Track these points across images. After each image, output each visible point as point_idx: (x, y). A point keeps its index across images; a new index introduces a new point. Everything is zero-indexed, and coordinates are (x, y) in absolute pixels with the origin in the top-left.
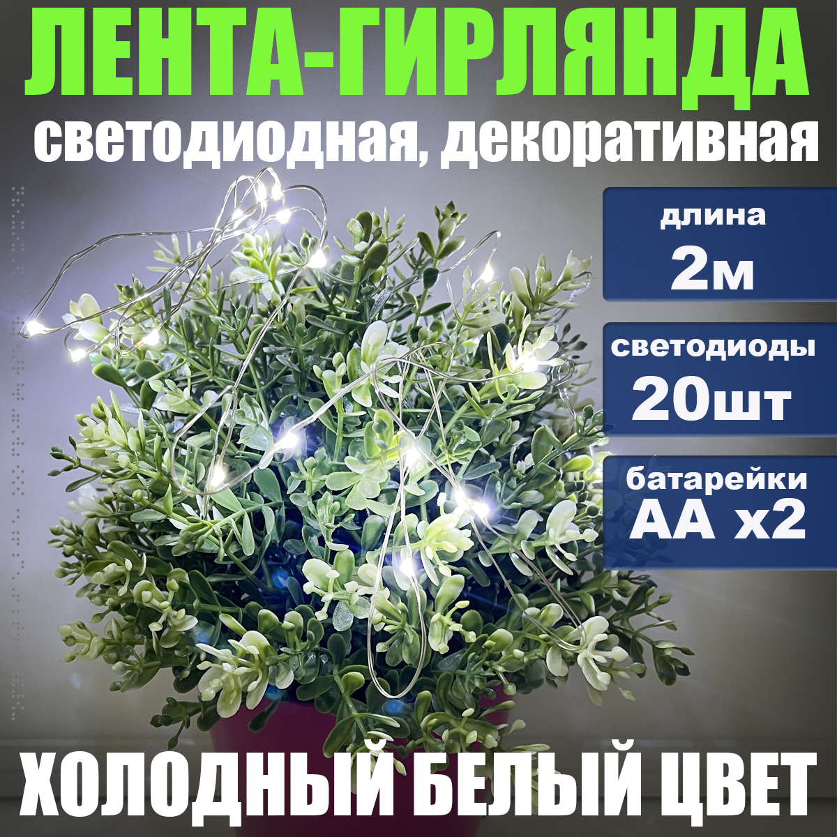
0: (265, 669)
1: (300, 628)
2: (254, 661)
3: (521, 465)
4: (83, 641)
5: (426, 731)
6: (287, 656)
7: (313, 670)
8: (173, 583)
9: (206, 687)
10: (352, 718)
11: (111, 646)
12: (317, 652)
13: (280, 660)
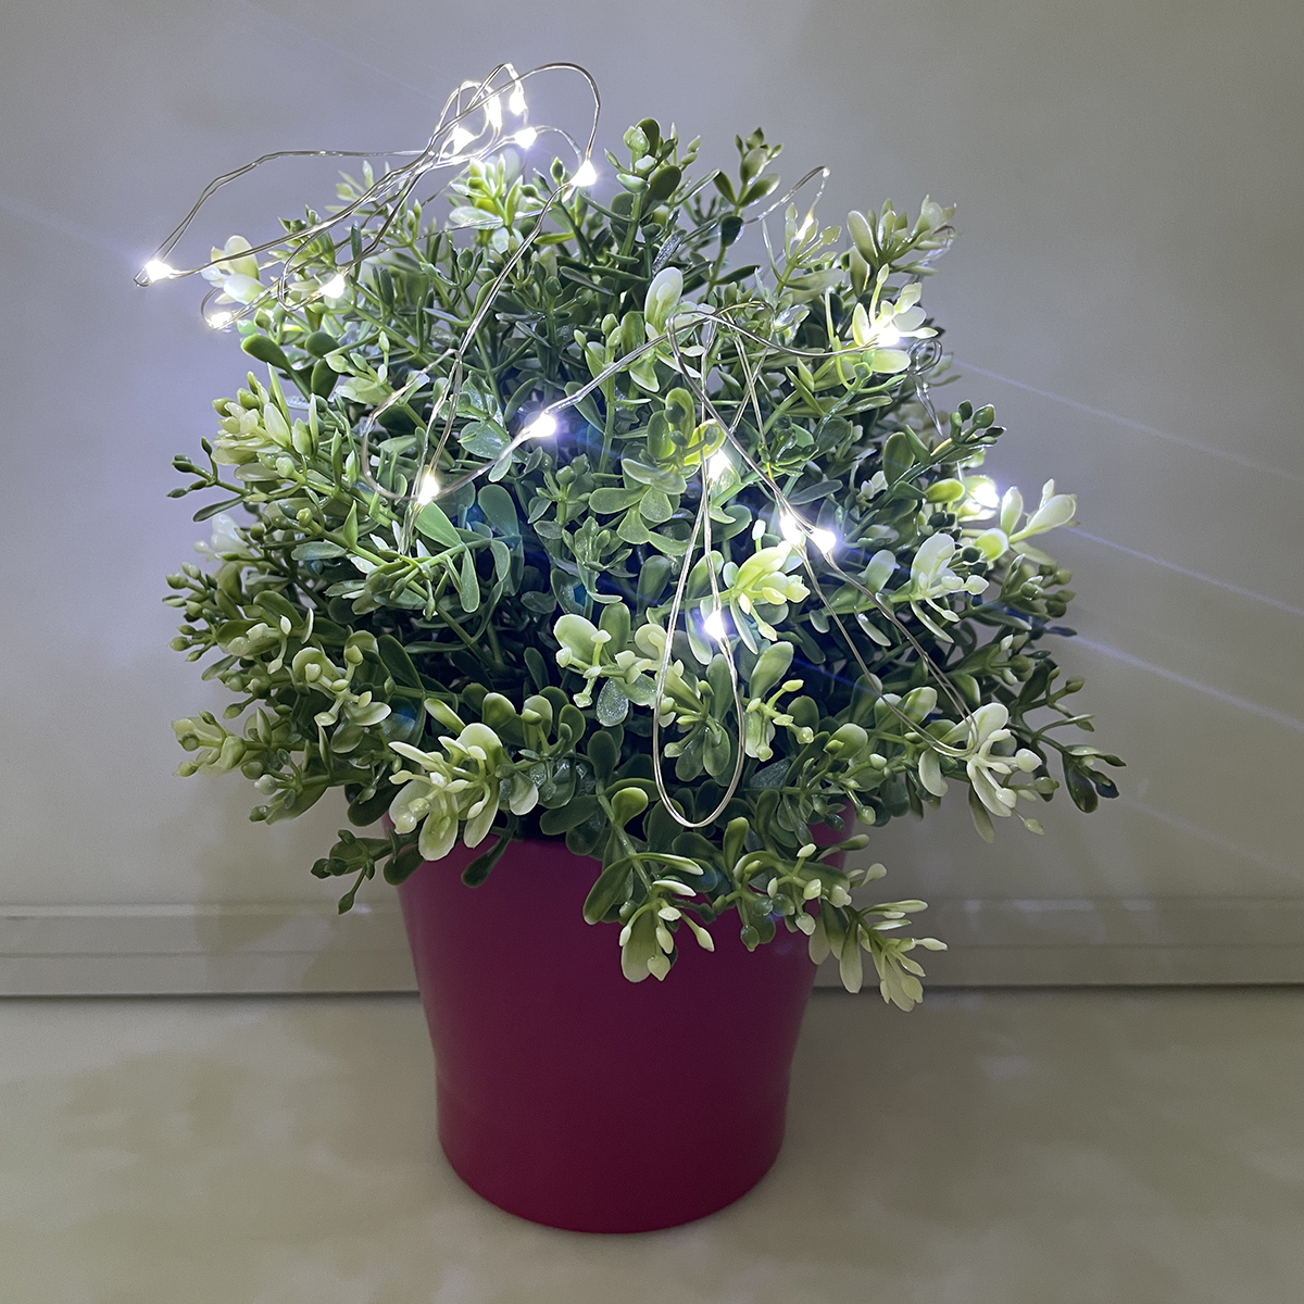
0: (494, 784)
1: (547, 722)
2: (477, 771)
3: (869, 487)
4: (211, 744)
5: (741, 881)
6: (529, 763)
7: (567, 786)
8: (354, 652)
9: (403, 813)
10: (628, 860)
11: (255, 752)
12: (571, 760)
13: (517, 771)
